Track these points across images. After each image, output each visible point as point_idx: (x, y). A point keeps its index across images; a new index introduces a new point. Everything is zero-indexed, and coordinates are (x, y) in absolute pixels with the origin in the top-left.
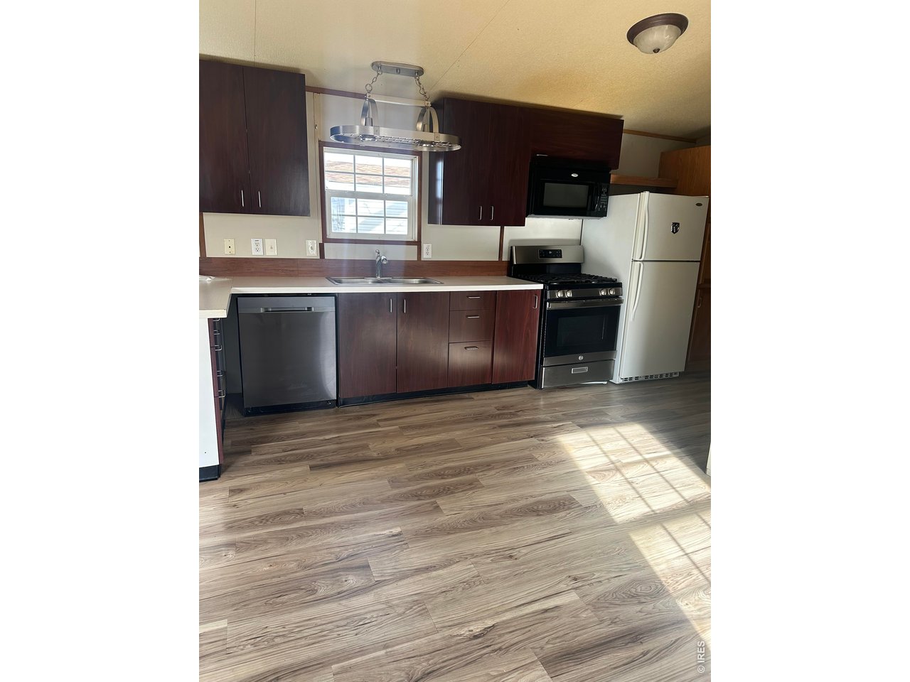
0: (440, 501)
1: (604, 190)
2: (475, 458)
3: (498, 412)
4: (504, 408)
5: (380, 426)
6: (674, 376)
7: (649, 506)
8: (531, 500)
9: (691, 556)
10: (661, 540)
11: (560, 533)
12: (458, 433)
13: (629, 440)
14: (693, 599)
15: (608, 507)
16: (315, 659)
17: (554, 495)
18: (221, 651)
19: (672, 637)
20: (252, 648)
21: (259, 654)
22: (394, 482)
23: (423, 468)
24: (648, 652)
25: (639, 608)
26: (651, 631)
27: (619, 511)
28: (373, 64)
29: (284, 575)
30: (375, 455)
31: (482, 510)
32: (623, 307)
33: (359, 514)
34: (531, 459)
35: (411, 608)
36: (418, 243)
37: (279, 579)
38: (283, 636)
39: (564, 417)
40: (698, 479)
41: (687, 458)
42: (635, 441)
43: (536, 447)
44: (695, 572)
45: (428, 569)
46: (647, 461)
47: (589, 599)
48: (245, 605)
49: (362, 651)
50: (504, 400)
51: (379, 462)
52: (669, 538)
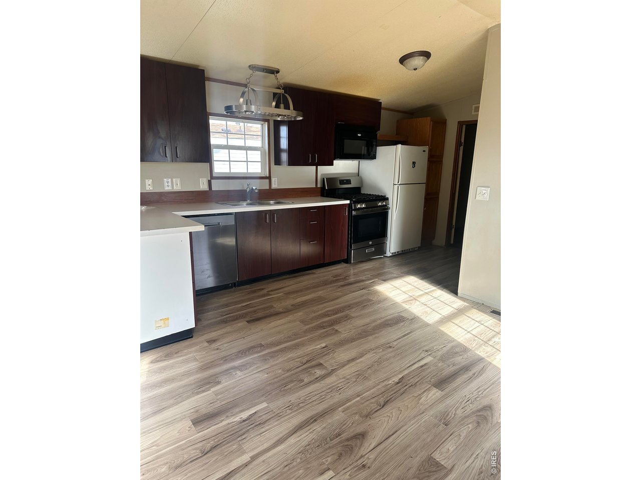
0: (336, 327)
1: (374, 143)
2: (340, 304)
3: (335, 279)
4: (336, 276)
5: (271, 295)
6: (415, 249)
7: (441, 314)
8: (382, 320)
9: (471, 332)
10: (454, 328)
11: (407, 332)
12: (320, 292)
13: (413, 284)
14: (481, 349)
15: (422, 317)
16: (328, 408)
17: (392, 316)
18: (275, 416)
19: (481, 365)
20: (290, 411)
21: (295, 413)
22: (303, 322)
23: (315, 313)
24: (475, 373)
25: (461, 357)
26: (471, 365)
27: (428, 318)
28: (250, 66)
29: (279, 376)
30: (281, 310)
31: (362, 328)
32: (390, 211)
33: (296, 341)
34: (370, 300)
35: (358, 378)
36: (269, 178)
37: (277, 379)
38: (302, 402)
39: (372, 277)
40: (456, 299)
41: (445, 290)
42: (415, 284)
43: (368, 294)
44: (476, 338)
45: (353, 360)
46: (426, 293)
47: (438, 358)
48: (270, 394)
49: (348, 400)
50: (333, 271)
51: (286, 314)
52: (457, 326)
